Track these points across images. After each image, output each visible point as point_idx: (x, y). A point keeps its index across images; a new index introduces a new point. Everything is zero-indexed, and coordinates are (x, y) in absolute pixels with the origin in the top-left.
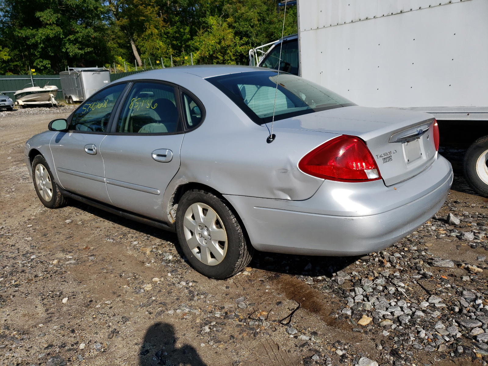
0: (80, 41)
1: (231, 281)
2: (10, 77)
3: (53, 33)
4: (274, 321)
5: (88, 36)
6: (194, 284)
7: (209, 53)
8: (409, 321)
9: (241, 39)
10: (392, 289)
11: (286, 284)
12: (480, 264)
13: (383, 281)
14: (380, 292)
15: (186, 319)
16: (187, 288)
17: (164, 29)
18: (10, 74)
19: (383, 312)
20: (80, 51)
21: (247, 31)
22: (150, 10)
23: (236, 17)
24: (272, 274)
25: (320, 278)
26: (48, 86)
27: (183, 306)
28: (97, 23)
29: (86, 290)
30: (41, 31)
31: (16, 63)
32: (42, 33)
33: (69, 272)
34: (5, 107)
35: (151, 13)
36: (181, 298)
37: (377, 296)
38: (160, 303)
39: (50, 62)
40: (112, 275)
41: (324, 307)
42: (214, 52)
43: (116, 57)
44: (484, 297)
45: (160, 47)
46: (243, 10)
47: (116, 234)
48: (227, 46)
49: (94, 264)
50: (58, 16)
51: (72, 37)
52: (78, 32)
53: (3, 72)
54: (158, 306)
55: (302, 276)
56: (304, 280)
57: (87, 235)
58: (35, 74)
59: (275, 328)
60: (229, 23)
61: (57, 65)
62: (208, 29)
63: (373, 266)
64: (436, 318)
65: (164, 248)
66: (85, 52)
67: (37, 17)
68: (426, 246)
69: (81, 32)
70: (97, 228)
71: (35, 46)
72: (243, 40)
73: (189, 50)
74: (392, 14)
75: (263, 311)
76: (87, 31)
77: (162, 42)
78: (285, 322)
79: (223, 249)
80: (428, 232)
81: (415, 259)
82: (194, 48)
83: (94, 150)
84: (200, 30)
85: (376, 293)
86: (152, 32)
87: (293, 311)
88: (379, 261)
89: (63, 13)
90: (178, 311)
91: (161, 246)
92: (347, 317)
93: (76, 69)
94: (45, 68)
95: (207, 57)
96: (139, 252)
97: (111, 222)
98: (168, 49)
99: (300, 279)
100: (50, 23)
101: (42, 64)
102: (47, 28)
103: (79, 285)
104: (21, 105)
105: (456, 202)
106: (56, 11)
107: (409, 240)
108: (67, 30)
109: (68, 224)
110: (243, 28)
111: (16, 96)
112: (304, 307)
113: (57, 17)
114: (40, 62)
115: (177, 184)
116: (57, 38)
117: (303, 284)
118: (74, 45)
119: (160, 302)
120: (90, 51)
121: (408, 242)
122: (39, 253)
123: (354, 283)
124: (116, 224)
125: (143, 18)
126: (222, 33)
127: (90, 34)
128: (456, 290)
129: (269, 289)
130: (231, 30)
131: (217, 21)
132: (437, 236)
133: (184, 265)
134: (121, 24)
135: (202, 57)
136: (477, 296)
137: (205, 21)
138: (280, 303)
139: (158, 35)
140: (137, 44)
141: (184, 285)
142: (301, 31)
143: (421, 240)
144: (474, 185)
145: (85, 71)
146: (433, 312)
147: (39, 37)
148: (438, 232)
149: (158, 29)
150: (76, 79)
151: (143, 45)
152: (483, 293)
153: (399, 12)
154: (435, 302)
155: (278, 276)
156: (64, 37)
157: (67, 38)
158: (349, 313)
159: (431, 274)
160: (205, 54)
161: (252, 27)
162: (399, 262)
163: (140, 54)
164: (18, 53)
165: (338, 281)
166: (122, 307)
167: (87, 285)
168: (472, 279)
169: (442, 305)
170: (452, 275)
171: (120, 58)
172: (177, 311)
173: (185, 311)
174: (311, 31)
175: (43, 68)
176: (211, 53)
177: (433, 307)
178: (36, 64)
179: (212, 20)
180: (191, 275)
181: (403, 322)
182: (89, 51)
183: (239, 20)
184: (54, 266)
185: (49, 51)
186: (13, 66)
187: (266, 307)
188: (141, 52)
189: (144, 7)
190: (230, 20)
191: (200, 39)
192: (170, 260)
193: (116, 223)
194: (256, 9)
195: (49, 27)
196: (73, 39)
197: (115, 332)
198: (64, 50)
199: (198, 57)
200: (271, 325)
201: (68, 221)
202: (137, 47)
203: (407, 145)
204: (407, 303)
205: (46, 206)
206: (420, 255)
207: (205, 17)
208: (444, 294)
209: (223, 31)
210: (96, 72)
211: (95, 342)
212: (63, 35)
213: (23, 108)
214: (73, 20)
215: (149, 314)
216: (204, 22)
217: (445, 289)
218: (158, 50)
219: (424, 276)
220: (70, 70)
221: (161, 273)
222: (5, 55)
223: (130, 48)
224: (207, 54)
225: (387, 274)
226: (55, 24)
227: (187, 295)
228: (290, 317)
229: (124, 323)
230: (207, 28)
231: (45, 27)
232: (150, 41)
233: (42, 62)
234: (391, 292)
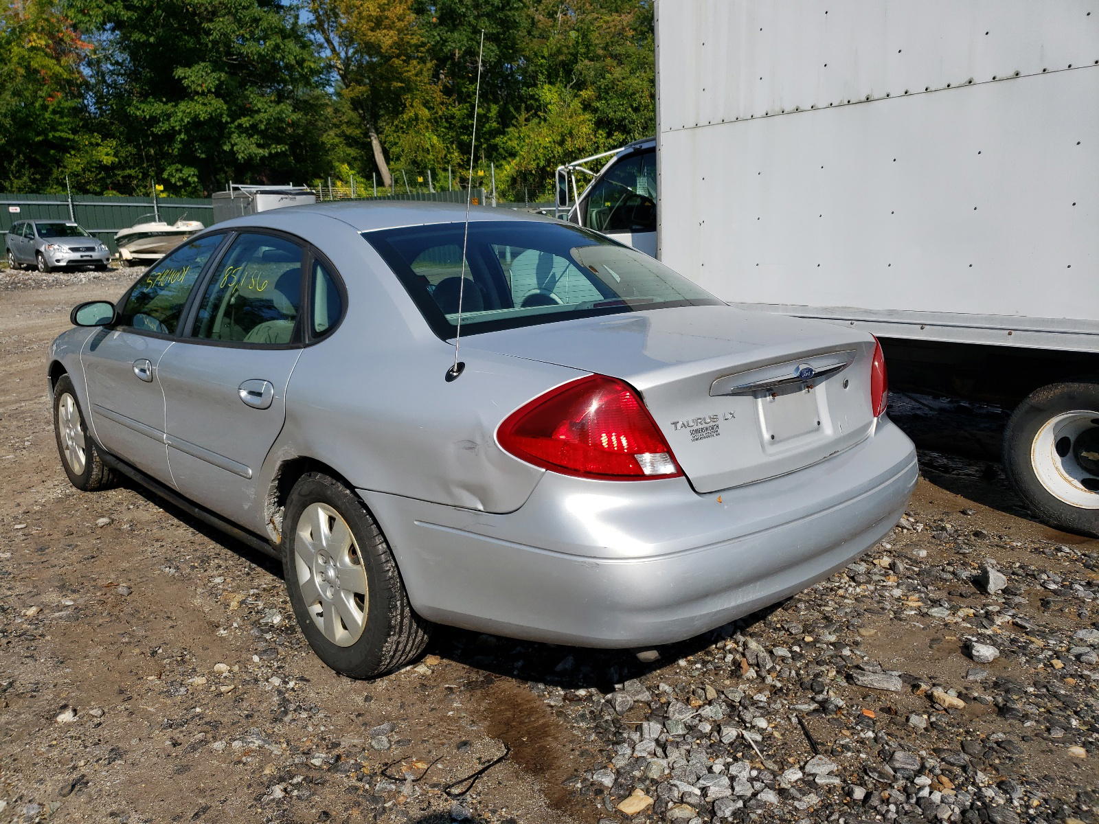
0: (262, 131)
1: (381, 684)
2: (112, 200)
3: (206, 111)
4: (434, 786)
5: (281, 120)
6: (301, 684)
7: (538, 164)
8: (734, 814)
9: (609, 135)
10: (730, 733)
11: (501, 702)
12: (966, 688)
13: (720, 711)
14: (703, 736)
15: (244, 764)
16: (280, 692)
17: (444, 109)
18: (110, 193)
19: (685, 787)
20: (261, 151)
21: (624, 119)
22: (415, 68)
23: (600, 87)
24: (477, 676)
25: (582, 692)
26: (184, 222)
27: (253, 734)
28: (301, 92)
29: (66, 681)
30: (182, 106)
31: (128, 172)
32: (184, 111)
33: (48, 638)
34: (92, 262)
35: (416, 75)
36: (256, 715)
37: (688, 747)
38: (207, 723)
39: (196, 173)
40: (137, 651)
41: (560, 762)
42: (548, 162)
43: (337, 164)
44: (942, 770)
45: (432, 146)
46: (618, 72)
47: (188, 558)
48: (579, 149)
49: (111, 621)
50: (221, 76)
51: (245, 121)
52: (258, 111)
53: (98, 190)
54: (200, 728)
55: (541, 686)
56: (544, 695)
57: (128, 555)
58: (164, 195)
59: (429, 802)
60: (584, 100)
61: (213, 179)
62: (539, 113)
63: (716, 674)
64: (804, 810)
65: (273, 596)
66: (270, 153)
67: (176, 77)
68: (860, 635)
69: (265, 112)
70: (157, 541)
71: (170, 136)
72: (614, 138)
73: (495, 155)
74: (849, 102)
75: (418, 761)
76: (278, 109)
77: (438, 136)
78: (456, 791)
79: (361, 609)
80: (879, 602)
81: (821, 665)
82: (506, 151)
83: (148, 372)
84: (520, 114)
85: (689, 740)
86: (416, 115)
87: (487, 764)
88: (734, 662)
89: (233, 70)
90: (237, 745)
91: (268, 591)
92: (599, 791)
93: (245, 189)
94: (186, 183)
95: (534, 172)
96: (217, 602)
97: (191, 529)
98: (450, 153)
99: (535, 693)
100: (203, 91)
101: (181, 175)
102: (196, 101)
103: (55, 667)
104: (127, 260)
105: (977, 534)
106: (217, 67)
107: (826, 618)
108: (236, 105)
109: (102, 527)
110: (615, 112)
111: (118, 239)
112: (517, 758)
113: (219, 79)
114: (177, 170)
115: (279, 458)
116: (214, 122)
117: (538, 703)
118: (249, 139)
119: (208, 719)
120: (282, 152)
121: (822, 623)
122: (9, 589)
123: (653, 710)
124: (200, 535)
125: (399, 84)
126: (569, 123)
127: (284, 116)
128: (883, 745)
129: (458, 709)
130: (588, 116)
131: (559, 95)
132: (895, 613)
133: (299, 639)
134: (353, 95)
135: (521, 172)
136: (923, 767)
137: (534, 95)
138: (465, 744)
139: (429, 121)
140: (383, 140)
141: (277, 684)
142: (662, 130)
143: (856, 621)
144: (1027, 497)
145: (263, 192)
146: (804, 795)
147: (179, 118)
148: (903, 604)
149: (430, 109)
150: (245, 208)
151: (397, 140)
152: (943, 760)
153: (864, 98)
154: (817, 772)
155: (491, 682)
156: (229, 120)
157: (236, 123)
158: (608, 781)
159: (841, 703)
160: (529, 167)
161: (636, 110)
162: (778, 668)
163: (388, 160)
164: (134, 151)
165: (617, 703)
166: (123, 726)
167: (73, 669)
168: (932, 724)
169: (832, 781)
170: (888, 710)
171: (345, 168)
172: (233, 745)
173: (251, 745)
174: (683, 131)
175: (181, 183)
176: (542, 163)
177: (809, 783)
178: (168, 175)
179: (548, 94)
180: (302, 663)
181: (720, 814)
182: (279, 150)
183: (608, 94)
184: (26, 620)
185: (196, 150)
186: (122, 177)
187: (430, 752)
188: (391, 157)
189: (404, 61)
190: (584, 94)
191: (519, 132)
192: (272, 626)
193: (200, 532)
194: (645, 72)
195: (200, 99)
196: (248, 125)
197: (79, 784)
198: (227, 148)
199: (513, 170)
200: (424, 793)
201: (102, 521)
202: (382, 144)
203: (771, 402)
204: (752, 768)
205: (75, 485)
206: (836, 657)
207: (535, 85)
208: (849, 754)
209: (571, 117)
210: (286, 196)
211: (30, 801)
212: (228, 116)
213: (130, 266)
214: (250, 86)
215: (172, 746)
216: (532, 97)
217: (857, 742)
218: (429, 154)
219: (823, 707)
220: (236, 189)
221: (238, 656)
222: (107, 154)
223: (368, 147)
224: (533, 165)
225: (736, 695)
226: (212, 93)
227: (272, 708)
228: (471, 780)
229: (109, 763)
230: (537, 109)
231: (192, 100)
232: (411, 132)
233: (181, 171)
234: (726, 741)
